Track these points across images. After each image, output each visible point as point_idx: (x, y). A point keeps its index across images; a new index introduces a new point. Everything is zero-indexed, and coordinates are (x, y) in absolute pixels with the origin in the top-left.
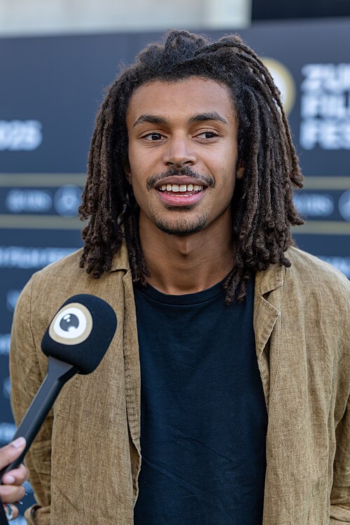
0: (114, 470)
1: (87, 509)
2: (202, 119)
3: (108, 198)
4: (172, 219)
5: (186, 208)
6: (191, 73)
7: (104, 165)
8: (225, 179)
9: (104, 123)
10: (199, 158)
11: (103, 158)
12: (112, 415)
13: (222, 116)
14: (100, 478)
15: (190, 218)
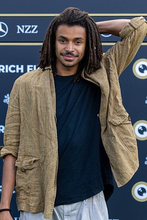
0: (51, 121)
1: (44, 133)
2: (77, 39)
3: (51, 54)
4: (67, 63)
5: (70, 61)
6: (76, 25)
7: (49, 46)
8: (82, 55)
9: (49, 33)
10: (75, 49)
11: (49, 44)
12: (49, 106)
13: (83, 38)
14: (47, 124)
15: (71, 63)
